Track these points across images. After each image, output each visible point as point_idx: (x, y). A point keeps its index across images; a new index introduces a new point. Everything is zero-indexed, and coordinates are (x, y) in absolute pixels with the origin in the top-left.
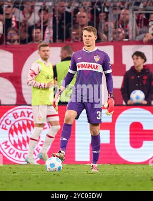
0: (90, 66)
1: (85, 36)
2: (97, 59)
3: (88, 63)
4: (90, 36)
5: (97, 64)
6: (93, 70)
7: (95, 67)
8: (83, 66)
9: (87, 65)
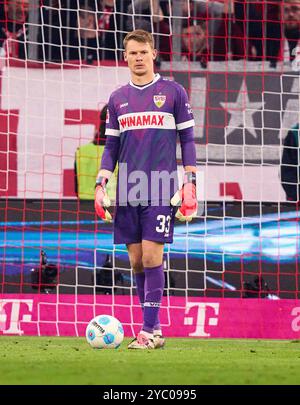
0: (146, 120)
1: (134, 53)
2: (160, 100)
3: (141, 114)
4: (144, 52)
5: (161, 114)
6: (154, 126)
7: (158, 120)
8: (132, 121)
9: (139, 117)
